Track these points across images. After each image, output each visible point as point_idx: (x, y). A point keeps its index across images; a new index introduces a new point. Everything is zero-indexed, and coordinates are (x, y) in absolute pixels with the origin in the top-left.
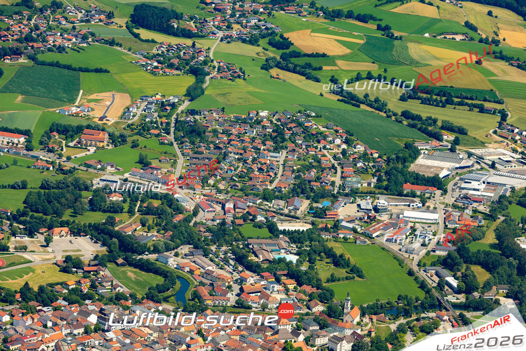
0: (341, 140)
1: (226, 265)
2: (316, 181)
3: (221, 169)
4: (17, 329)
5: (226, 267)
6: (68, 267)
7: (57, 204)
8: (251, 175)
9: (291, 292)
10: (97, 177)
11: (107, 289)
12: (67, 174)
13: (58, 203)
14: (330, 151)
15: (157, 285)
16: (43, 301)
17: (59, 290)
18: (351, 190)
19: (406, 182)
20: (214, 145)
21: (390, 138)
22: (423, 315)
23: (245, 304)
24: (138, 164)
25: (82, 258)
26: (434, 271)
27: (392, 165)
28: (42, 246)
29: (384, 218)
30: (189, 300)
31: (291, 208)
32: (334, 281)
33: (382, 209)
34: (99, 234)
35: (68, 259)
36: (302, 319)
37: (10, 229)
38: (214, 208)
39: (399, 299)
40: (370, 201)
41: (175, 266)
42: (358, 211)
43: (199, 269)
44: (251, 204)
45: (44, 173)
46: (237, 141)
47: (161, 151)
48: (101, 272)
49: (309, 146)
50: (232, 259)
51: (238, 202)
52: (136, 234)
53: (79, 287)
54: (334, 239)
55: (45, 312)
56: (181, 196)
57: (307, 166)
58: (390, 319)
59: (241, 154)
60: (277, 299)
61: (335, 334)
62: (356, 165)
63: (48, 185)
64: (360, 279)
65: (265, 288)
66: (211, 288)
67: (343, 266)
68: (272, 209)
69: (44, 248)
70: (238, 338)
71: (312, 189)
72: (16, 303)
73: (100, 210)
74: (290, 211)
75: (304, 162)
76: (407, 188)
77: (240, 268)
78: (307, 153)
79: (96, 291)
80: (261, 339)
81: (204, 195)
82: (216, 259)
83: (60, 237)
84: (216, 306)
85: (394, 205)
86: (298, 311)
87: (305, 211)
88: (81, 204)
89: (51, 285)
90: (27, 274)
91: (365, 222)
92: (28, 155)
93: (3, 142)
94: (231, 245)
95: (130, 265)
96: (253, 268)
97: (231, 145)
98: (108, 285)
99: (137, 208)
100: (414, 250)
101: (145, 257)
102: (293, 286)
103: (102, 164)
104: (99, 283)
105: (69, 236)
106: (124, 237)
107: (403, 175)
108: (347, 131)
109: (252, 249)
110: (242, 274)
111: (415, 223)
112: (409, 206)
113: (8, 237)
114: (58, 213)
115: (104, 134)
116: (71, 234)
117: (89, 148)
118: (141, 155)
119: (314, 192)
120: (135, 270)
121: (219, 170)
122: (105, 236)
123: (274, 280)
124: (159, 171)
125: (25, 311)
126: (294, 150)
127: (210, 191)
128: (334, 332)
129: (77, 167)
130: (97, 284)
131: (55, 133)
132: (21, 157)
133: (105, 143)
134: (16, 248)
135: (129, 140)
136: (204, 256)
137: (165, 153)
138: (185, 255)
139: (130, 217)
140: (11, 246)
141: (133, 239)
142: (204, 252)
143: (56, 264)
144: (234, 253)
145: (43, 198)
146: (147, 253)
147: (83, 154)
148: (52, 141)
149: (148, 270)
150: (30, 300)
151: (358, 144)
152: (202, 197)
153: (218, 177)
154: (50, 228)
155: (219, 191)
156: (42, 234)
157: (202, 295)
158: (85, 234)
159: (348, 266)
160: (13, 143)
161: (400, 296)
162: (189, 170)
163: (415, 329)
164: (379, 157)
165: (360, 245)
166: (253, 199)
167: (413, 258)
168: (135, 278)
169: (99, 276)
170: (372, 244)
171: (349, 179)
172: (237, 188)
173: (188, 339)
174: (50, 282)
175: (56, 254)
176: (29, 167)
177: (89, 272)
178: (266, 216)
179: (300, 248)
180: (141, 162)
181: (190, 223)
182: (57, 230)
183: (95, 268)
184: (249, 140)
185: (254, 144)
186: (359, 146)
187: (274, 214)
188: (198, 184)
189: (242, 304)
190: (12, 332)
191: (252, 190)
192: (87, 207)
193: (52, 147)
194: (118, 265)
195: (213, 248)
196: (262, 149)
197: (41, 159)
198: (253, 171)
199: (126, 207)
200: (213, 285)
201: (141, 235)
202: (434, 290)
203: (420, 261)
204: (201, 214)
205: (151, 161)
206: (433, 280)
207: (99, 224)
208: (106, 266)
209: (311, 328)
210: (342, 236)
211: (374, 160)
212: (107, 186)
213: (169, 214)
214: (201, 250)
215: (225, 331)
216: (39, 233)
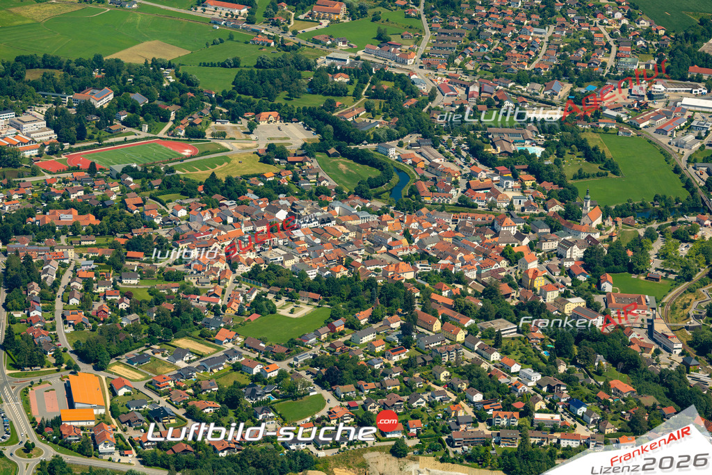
0: (623, 14)
1: (456, 156)
2: (583, 62)
3: (473, 47)
4: (192, 225)
5: (457, 159)
6: (270, 157)
7: (270, 85)
8: (507, 54)
9: (528, 190)
10: (324, 55)
11: (311, 183)
12: (289, 51)
13: (271, 83)
14: (607, 27)
15: (370, 178)
16: (229, 195)
17: (254, 183)
18: (624, 73)
19: (693, 64)
20: (469, 19)
21: (683, 12)
22: (682, 219)
23: (469, 201)
24: (376, 40)
25: (288, 148)
26: (705, 169)
27: (678, 43)
28: (244, 133)
29: (659, 106)
30: (406, 196)
31: (548, 93)
32: (582, 178)
33: (656, 95)
34: (314, 119)
35: (271, 147)
36: (532, 220)
37: (211, 113)
38: (455, 91)
39: (655, 200)
40: (645, 86)
41: (396, 158)
42: (628, 97)
43: (423, 161)
44: (501, 88)
45: (263, 50)
46: (498, 14)
47: (405, 25)
48: (307, 163)
49: (583, 21)
50: (465, 150)
51: (485, 85)
52: (357, 120)
53: (277, 179)
54: (593, 129)
55: (227, 206)
56: (420, 77)
57: (576, 44)
58: (639, 223)
59: (500, 30)
60: (507, 197)
61: (567, 238)
62: (635, 43)
63: (264, 63)
64: (615, 176)
65: (498, 185)
66: (433, 183)
67: (596, 160)
68: (524, 94)
69: (247, 135)
70: (450, 240)
71: (577, 72)
72: (198, 196)
73: (320, 92)
74: (546, 96)
75: (573, 39)
76: (693, 71)
77: (473, 161)
78: (579, 29)
79: (298, 184)
80: (478, 241)
81: (447, 77)
82: (446, 151)
83: (268, 122)
84: (436, 204)
85: (673, 91)
86: (531, 212)
87: (564, 97)
88: (297, 85)
89: (246, 177)
90: (221, 164)
91: (635, 110)
92: (248, 28)
93: (221, 13)
94: (468, 134)
95: (344, 155)
96: (488, 161)
97: (490, 19)
98: (313, 178)
99: (365, 90)
100: (685, 143)
101: (361, 147)
102: (531, 182)
103: (333, 39)
104: (303, 176)
105: (278, 122)
106: (341, 123)
107: (690, 56)
108: (631, 3)
109: (491, 139)
110: (474, 168)
111: (694, 112)
112: (691, 92)
113: (207, 122)
114: (270, 96)
115: (341, 6)
116: (280, 119)
117: (321, 21)
118: (379, 29)
119: (579, 75)
120: (348, 161)
121: (470, 48)
122: (319, 122)
123: (510, 175)
124: (399, 49)
125: (205, 205)
126: (563, 26)
127: (455, 72)
128: (566, 236)
129: (303, 42)
130: (300, 176)
131: (283, 4)
132: (240, 30)
133: (342, 15)
134: (213, 135)
135: (370, 12)
136: (432, 146)
137: (410, 27)
138: (411, 145)
139: (355, 101)
140: (208, 132)
141: (351, 125)
142: (433, 142)
143: (257, 153)
144: (469, 144)
145: (256, 78)
146: (365, 142)
147: (314, 28)
148: (278, 12)
149: (363, 162)
150: (213, 192)
151: (642, 19)
152: (444, 79)
153: (468, 56)
154: (258, 112)
155: (466, 73)
156: (248, 119)
157: (420, 191)
158: (297, 120)
159: (602, 161)
160: (233, 15)
161: (656, 196)
162: (434, 47)
163: (666, 234)
164: (665, 34)
165: (622, 137)
166: (505, 81)
167: (683, 152)
168: (347, 171)
169: (303, 168)
170: (638, 135)
171: (623, 60)
172: (487, 68)
173: (390, 240)
174: (245, 174)
175: (259, 142)
176: (246, 43)
177: (294, 163)
178: (517, 102)
179: (548, 139)
180: (379, 38)
181: (423, 108)
182: (264, 115)
183: (301, 159)
184: (512, 13)
185: (517, 18)
186: (643, 21)
187: (525, 99)
188: (442, 63)
189: (465, 202)
190: (185, 228)
191: (506, 71)
192: (305, 89)
193: (277, 20)
194: (329, 155)
195: (446, 138)
196: (525, 23)
197: (262, 33)
198: (511, 48)
199: (351, 89)
200: (437, 180)
201: (363, 122)
202: (699, 190)
203: (690, 157)
204: (439, 97)
205: (390, 36)
206: (702, 179)
207: (315, 109)
208: (314, 156)
209: (540, 231)
210: (602, 126)
211: (659, 38)
212: (333, 64)
213: (400, 98)
214: (430, 139)
215: (438, 232)
216: (245, 118)
